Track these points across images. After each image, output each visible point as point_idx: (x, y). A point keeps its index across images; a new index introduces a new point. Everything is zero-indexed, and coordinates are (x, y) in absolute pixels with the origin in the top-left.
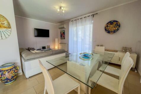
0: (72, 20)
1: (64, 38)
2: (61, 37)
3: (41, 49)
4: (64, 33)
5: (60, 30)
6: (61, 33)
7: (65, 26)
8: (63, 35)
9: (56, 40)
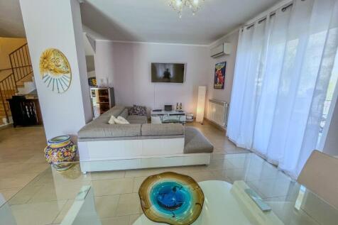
0: (249, 23)
1: (223, 88)
2: (216, 82)
3: (161, 110)
4: (223, 71)
5: (216, 61)
6: (216, 70)
7: (227, 49)
8: (220, 77)
9: (202, 90)
